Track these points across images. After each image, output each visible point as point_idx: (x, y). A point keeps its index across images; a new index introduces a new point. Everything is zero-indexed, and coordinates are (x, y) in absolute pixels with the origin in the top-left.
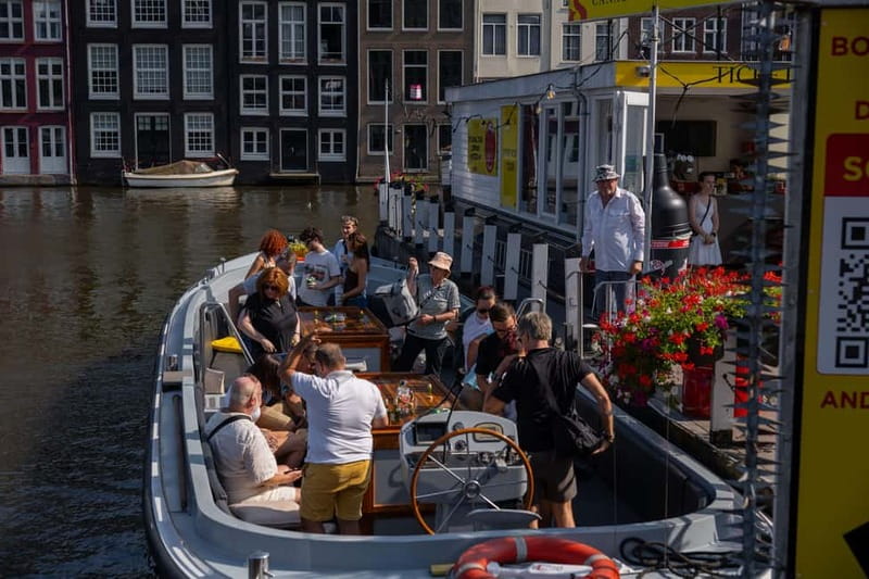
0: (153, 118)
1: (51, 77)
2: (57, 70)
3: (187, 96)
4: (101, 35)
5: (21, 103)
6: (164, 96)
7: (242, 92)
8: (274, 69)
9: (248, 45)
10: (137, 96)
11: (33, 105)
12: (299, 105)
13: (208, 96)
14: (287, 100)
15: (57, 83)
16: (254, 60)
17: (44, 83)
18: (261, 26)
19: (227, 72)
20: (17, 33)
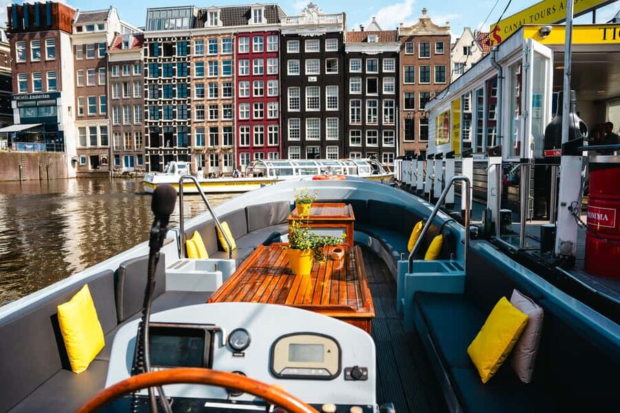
0: (313, 148)
1: (273, 132)
2: (276, 129)
3: (328, 139)
4: (294, 115)
5: (262, 143)
6: (319, 139)
7: (350, 137)
8: (364, 127)
9: (353, 117)
10: (307, 139)
11: (266, 144)
12: (375, 142)
13: (337, 139)
14: (369, 140)
15: (276, 134)
16: (355, 124)
17: (271, 135)
18: (358, 110)
19: (344, 128)
20: (261, 115)
